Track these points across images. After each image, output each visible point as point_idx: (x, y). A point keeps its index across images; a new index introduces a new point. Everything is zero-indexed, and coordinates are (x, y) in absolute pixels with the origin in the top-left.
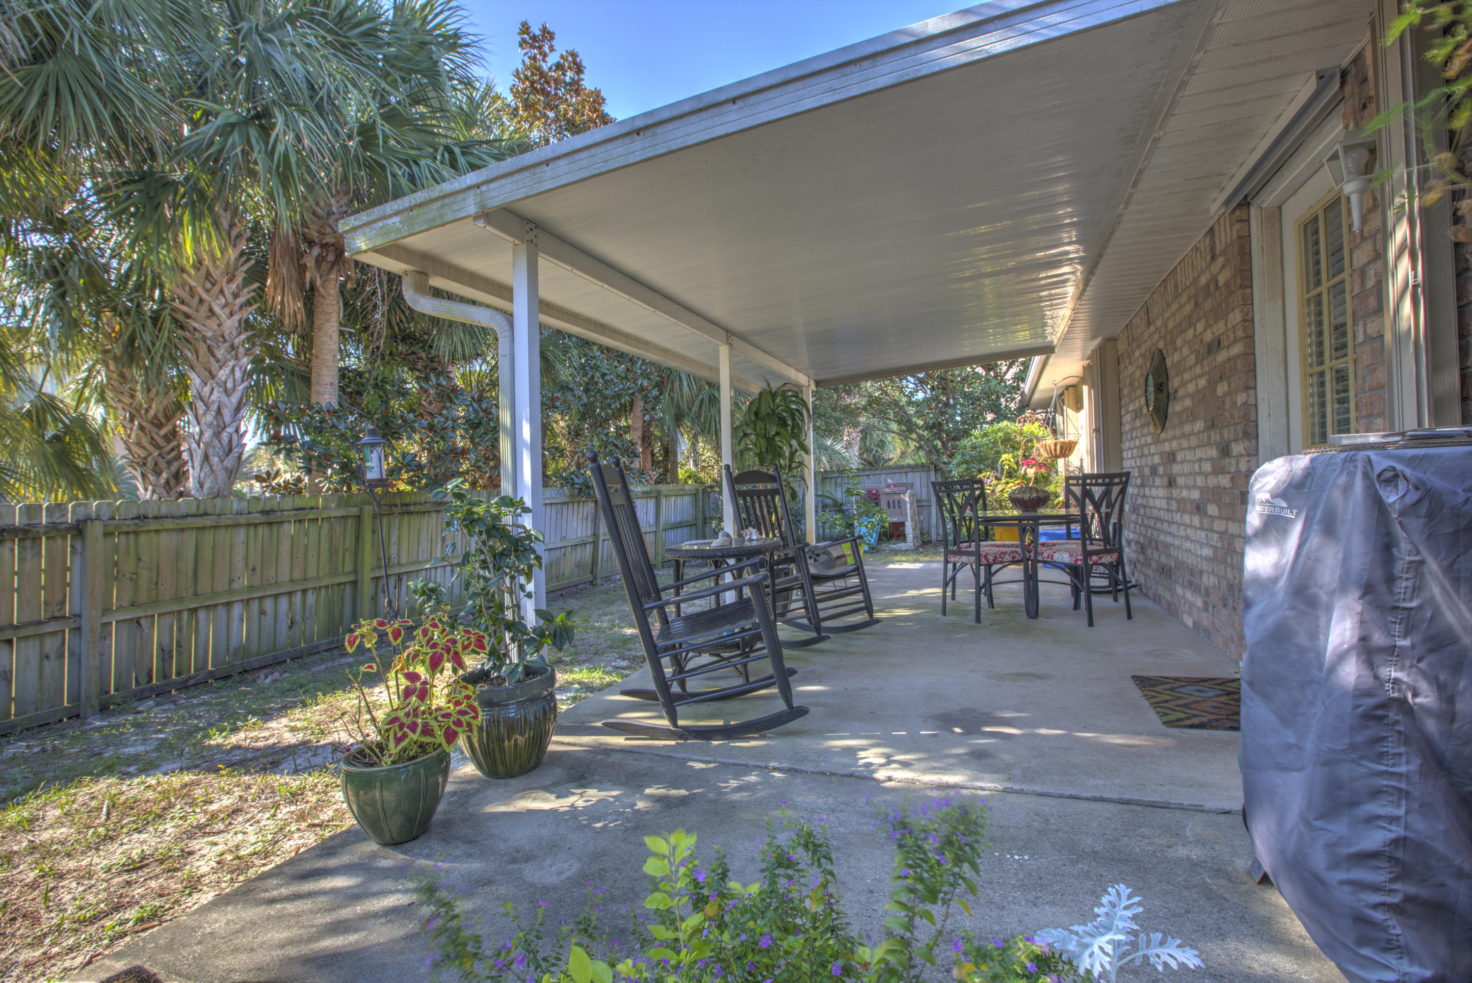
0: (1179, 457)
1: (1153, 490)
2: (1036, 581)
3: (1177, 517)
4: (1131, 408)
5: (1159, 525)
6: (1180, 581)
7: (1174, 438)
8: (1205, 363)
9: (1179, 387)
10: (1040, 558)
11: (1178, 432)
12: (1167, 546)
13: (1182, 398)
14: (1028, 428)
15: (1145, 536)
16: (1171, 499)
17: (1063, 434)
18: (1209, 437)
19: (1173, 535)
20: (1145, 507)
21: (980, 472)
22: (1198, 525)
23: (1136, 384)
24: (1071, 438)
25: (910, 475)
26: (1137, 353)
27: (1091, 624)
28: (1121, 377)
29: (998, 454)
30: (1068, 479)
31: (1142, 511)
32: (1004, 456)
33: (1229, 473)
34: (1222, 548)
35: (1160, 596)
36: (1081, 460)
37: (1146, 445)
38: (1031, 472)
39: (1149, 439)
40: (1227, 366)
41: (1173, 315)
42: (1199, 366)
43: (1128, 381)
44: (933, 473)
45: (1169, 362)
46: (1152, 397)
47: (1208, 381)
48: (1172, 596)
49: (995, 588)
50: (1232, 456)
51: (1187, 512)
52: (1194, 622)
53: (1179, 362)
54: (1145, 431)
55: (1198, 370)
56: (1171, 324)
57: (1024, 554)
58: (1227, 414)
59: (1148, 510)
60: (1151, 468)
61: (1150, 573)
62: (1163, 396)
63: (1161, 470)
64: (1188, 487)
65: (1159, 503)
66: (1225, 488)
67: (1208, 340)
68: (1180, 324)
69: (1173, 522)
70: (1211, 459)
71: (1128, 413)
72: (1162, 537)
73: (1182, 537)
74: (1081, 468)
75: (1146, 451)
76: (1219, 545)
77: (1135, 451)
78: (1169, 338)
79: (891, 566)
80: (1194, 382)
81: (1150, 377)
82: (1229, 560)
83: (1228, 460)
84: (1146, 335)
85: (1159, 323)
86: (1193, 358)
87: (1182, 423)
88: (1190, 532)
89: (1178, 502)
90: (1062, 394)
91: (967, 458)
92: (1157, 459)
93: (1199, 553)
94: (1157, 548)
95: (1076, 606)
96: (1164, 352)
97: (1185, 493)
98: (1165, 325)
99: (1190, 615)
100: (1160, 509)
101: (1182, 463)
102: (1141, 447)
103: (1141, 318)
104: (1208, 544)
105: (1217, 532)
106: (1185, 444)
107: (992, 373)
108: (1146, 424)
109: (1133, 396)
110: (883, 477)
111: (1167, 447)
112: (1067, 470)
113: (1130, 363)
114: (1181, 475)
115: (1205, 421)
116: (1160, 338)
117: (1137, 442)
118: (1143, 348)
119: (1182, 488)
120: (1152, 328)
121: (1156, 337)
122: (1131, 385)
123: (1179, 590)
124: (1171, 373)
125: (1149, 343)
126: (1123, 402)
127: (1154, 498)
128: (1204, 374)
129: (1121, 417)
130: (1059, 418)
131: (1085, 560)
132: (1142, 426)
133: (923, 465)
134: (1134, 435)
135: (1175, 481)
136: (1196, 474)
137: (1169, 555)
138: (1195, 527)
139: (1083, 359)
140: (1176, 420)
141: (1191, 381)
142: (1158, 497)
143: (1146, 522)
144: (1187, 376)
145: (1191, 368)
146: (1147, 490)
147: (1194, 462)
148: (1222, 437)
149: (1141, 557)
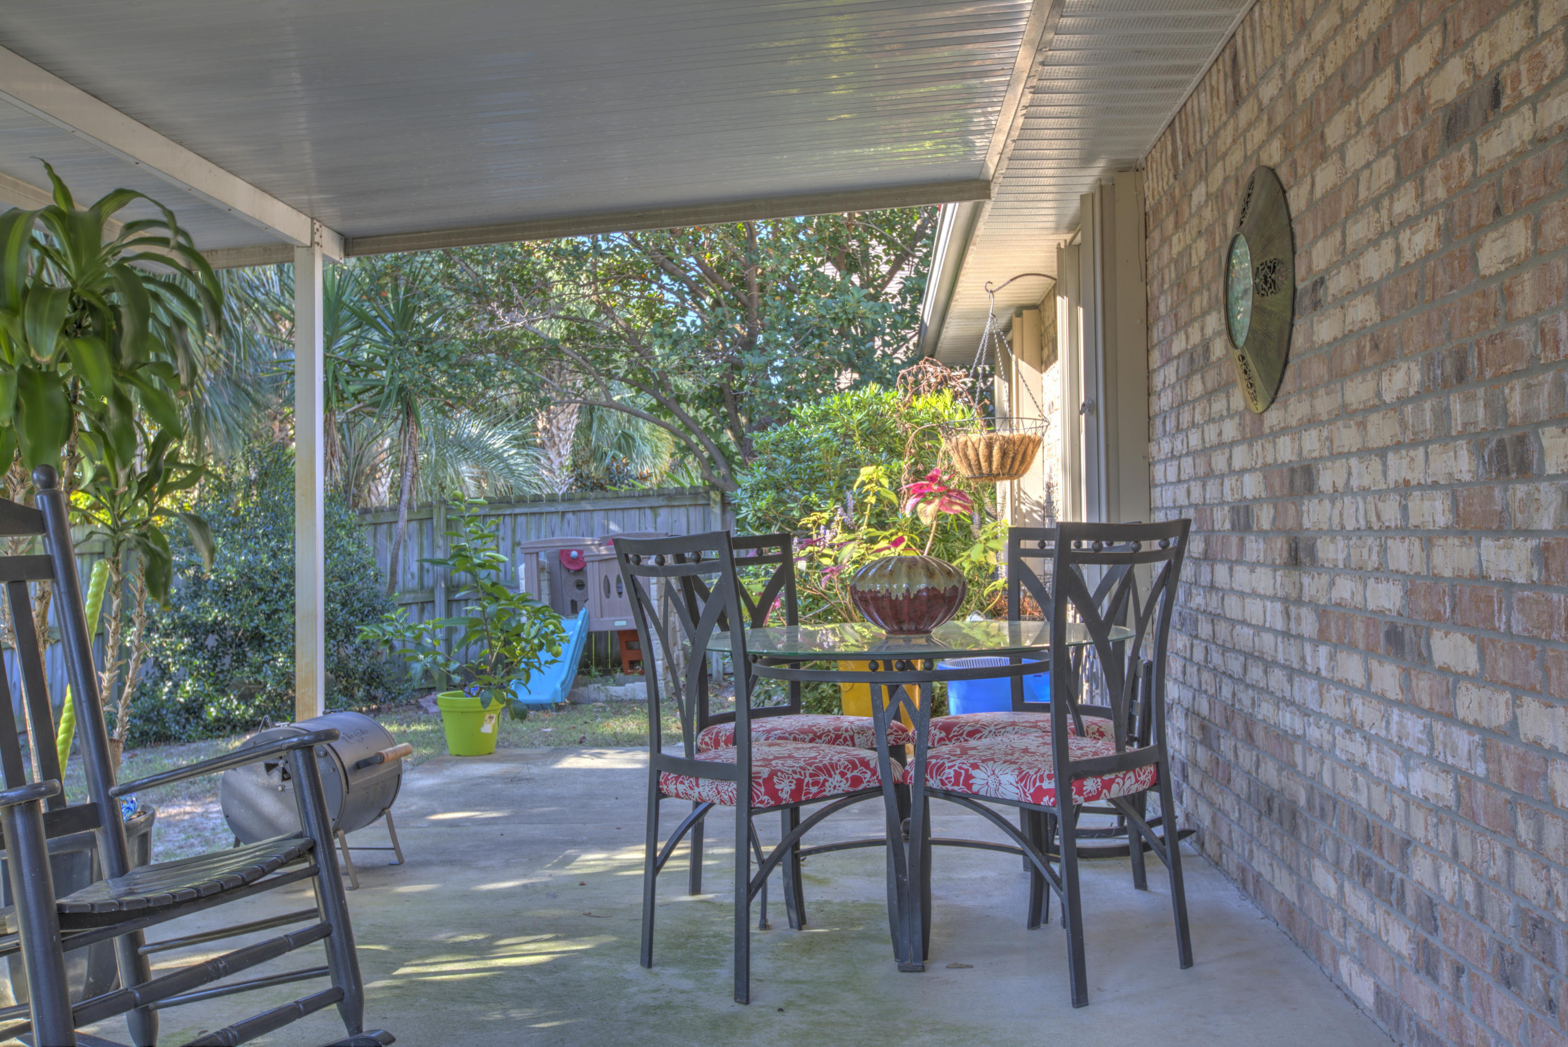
0: (1326, 480)
1: (1241, 572)
2: (926, 843)
3: (1320, 658)
4: (1178, 345)
5: (1256, 673)
6: (1329, 849)
7: (1311, 422)
8: (1435, 176)
9: (1333, 266)
10: (934, 783)
11: (1324, 404)
12: (1285, 738)
13: (1343, 300)
14: (923, 404)
15: (1213, 699)
16: (1299, 602)
17: (1007, 419)
18: (1443, 414)
19: (1305, 712)
20: (1214, 618)
21: (808, 509)
22: (1394, 692)
23: (1195, 281)
24: (1026, 428)
25: (663, 513)
26: (1199, 194)
27: (1080, 997)
28: (1153, 267)
29: (856, 465)
30: (1017, 534)
31: (1205, 629)
32: (866, 472)
33: (1527, 533)
34: (1495, 781)
35: (1258, 877)
36: (1049, 487)
37: (1221, 445)
38: (928, 513)
39: (1230, 430)
40: (1529, 165)
41: (1321, 51)
42: (1409, 189)
43: (1170, 275)
44: (717, 510)
45: (1297, 200)
46: (1243, 310)
47: (1445, 232)
48: (1300, 889)
49: (809, 866)
50: (1541, 476)
51: (1352, 647)
52: (1378, 992)
53: (1334, 193)
54: (1219, 406)
55: (1405, 203)
56: (1307, 85)
57: (886, 767)
58: (1525, 333)
59: (1222, 629)
60: (1235, 510)
61: (1228, 803)
62: (1277, 301)
63: (1265, 517)
64: (1360, 572)
65: (1254, 610)
66: (1508, 585)
67: (1450, 96)
68: (1342, 72)
69: (1303, 672)
70: (1453, 488)
71: (1168, 360)
72: (1266, 710)
73: (1334, 722)
74: (1048, 507)
75: (1219, 462)
76: (1480, 769)
77: (1187, 463)
78: (1300, 127)
79: (571, 762)
80: (1388, 245)
81: (1242, 249)
82: (1524, 829)
83: (1521, 490)
84: (1227, 136)
85: (1268, 91)
86: (1386, 169)
87: (1338, 376)
88: (1364, 710)
89: (1322, 613)
90: (1008, 329)
91: (779, 474)
92: (1252, 486)
93: (1398, 779)
94: (1250, 738)
95: (1037, 916)
96: (1284, 173)
97: (1345, 589)
98: (1289, 91)
99: (1366, 966)
100: (1259, 629)
101: (1335, 495)
102: (1206, 451)
103: (1214, 92)
104: (1431, 758)
105: (1473, 727)
106: (1348, 437)
107: (855, 279)
108: (1225, 387)
109: (1183, 312)
110: (598, 517)
111: (1285, 450)
112: (1015, 510)
113: (1177, 226)
114: (1332, 533)
115: (1429, 364)
116: (1271, 135)
117: (1194, 440)
118: (1217, 175)
119: (1334, 572)
120: (1246, 113)
121: (1258, 134)
122: (1181, 283)
123: (1325, 880)
124: (1304, 230)
125: (1236, 157)
126: (1156, 335)
127: (1242, 595)
128: (1426, 212)
129: (1149, 374)
130: (1000, 386)
131: (1064, 793)
132: (1209, 395)
133: (694, 492)
134: (1186, 418)
135: (1312, 551)
136: (1386, 531)
137: (1288, 766)
138: (1382, 698)
139: (1057, 229)
140: (1318, 369)
141: (1374, 243)
142: (1254, 594)
143: (1216, 658)
144: (1358, 231)
145: (1376, 203)
146: (1221, 571)
147: (1381, 494)
148: (1498, 410)
149: (1202, 754)
